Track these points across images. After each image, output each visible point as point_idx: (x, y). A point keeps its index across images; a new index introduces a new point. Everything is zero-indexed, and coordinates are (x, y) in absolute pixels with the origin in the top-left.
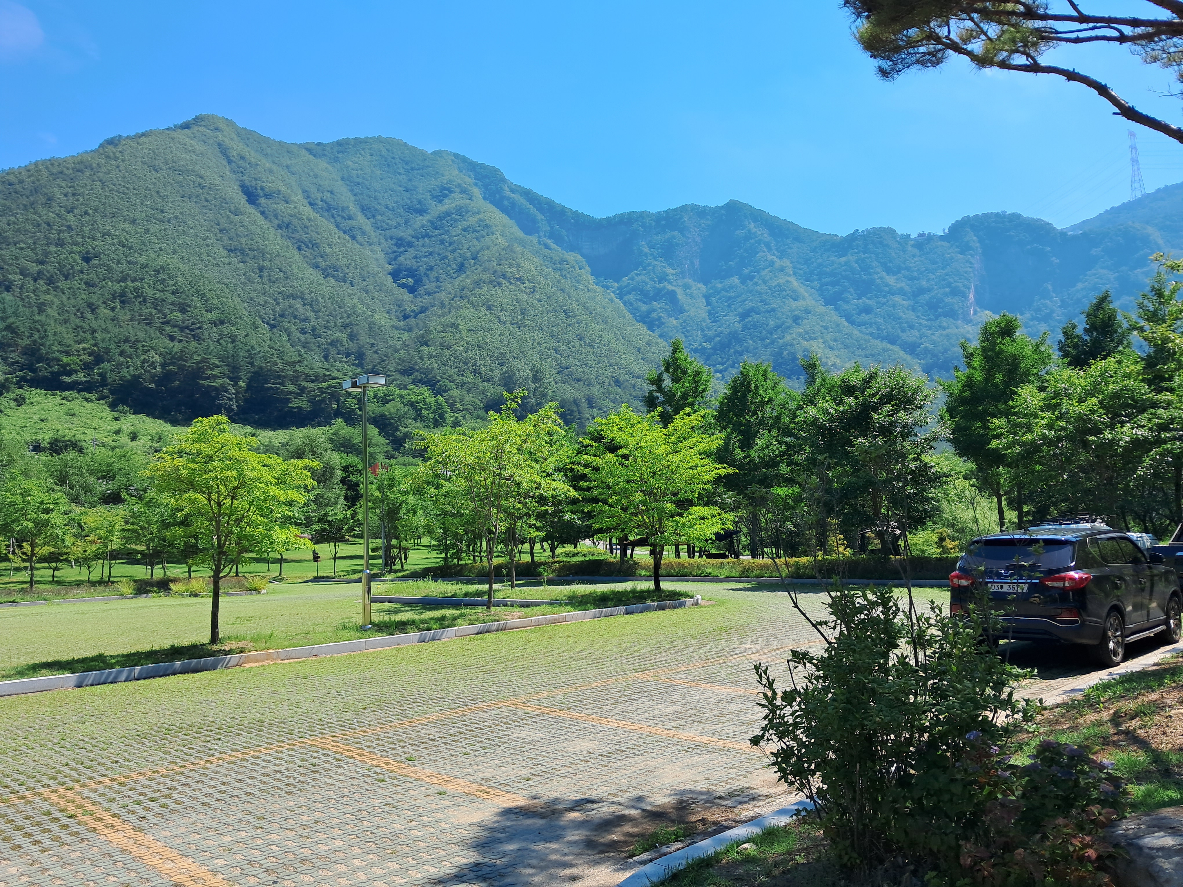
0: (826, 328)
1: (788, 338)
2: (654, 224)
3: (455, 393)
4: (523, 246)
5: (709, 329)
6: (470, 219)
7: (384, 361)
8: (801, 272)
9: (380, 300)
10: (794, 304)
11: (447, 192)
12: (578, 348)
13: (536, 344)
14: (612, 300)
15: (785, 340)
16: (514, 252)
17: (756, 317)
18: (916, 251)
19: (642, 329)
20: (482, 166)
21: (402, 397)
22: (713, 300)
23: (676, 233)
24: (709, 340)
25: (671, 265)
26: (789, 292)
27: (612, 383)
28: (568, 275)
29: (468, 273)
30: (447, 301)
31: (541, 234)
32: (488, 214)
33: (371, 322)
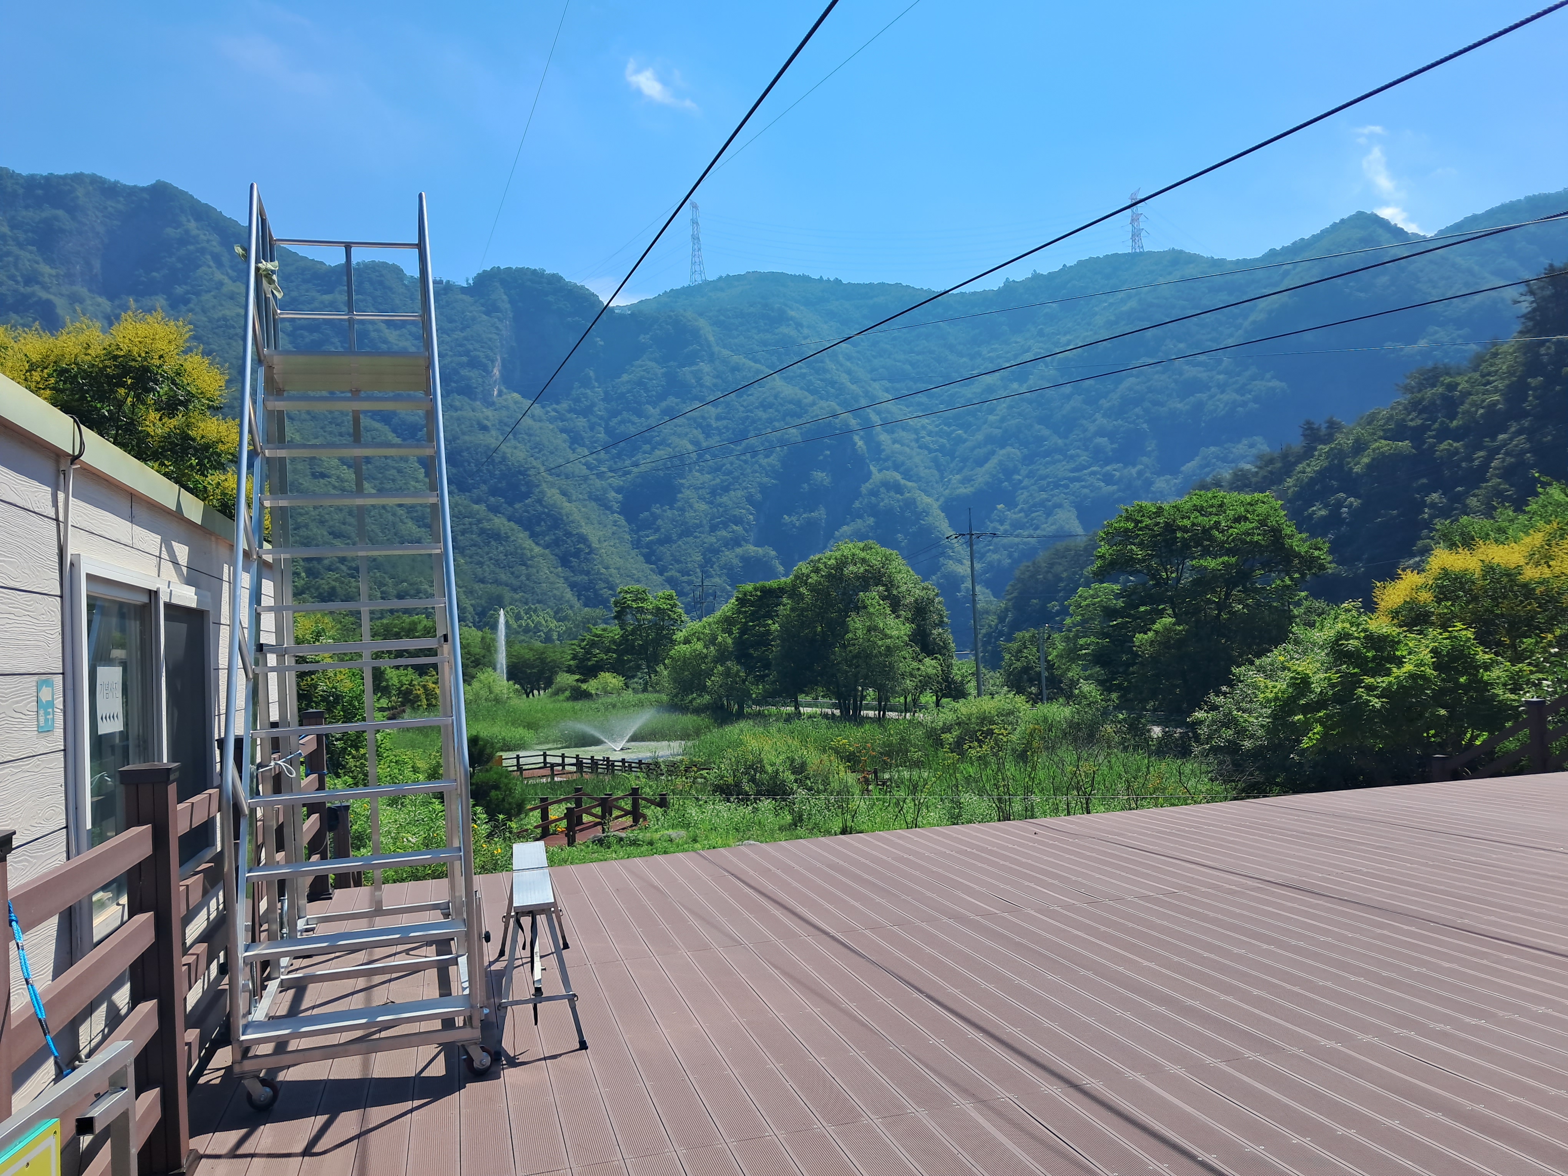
23: (60, 213)
25: (50, 262)
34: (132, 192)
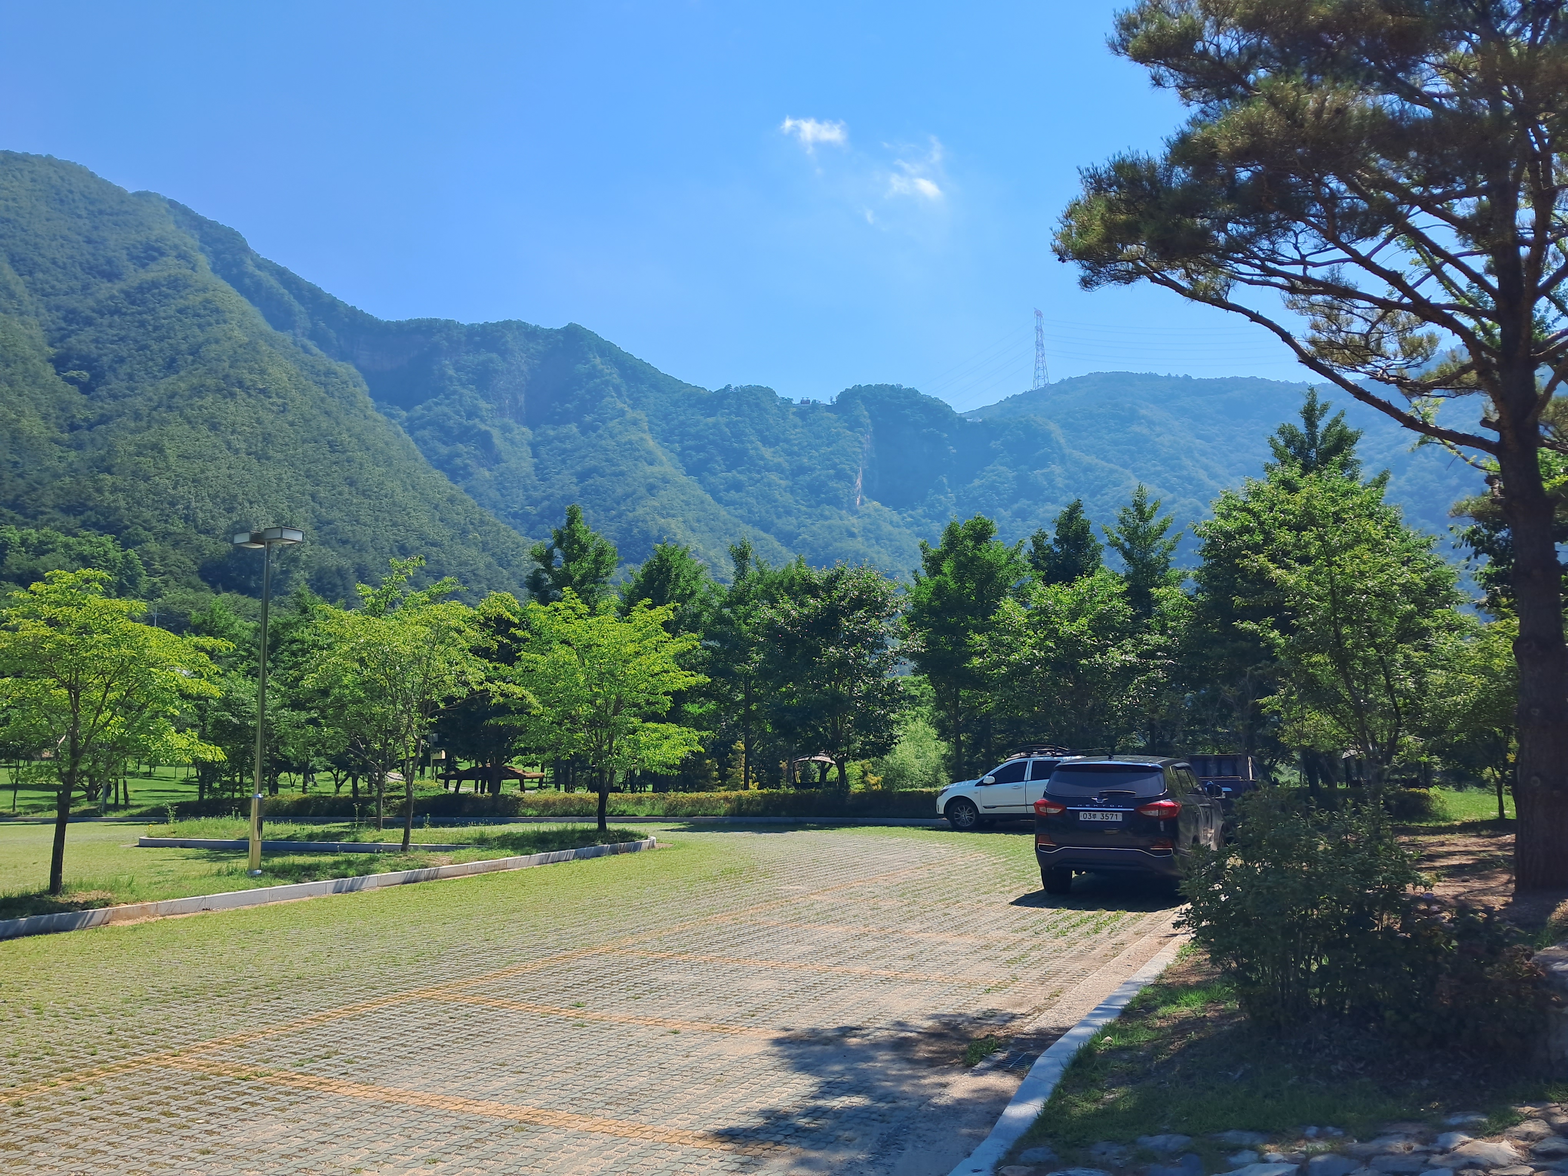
0: (688, 504)
1: (640, 511)
2: (464, 339)
3: (153, 547)
4: (271, 345)
5: (535, 488)
6: (191, 297)
7: (35, 489)
8: (659, 429)
9: (32, 399)
10: (649, 469)
11: (156, 254)
12: (346, 496)
13: (283, 485)
14: (398, 435)
15: (637, 513)
16: (258, 352)
17: (599, 480)
18: (798, 421)
19: (441, 479)
20: (213, 225)
21: (67, 546)
22: (543, 450)
23: (494, 355)
24: (534, 503)
25: (486, 398)
26: (642, 453)
27: (395, 549)
28: (336, 394)
29: (182, 373)
30: (145, 411)
31: (298, 331)
32: (221, 295)
33: (15, 430)
34: (550, 334)
